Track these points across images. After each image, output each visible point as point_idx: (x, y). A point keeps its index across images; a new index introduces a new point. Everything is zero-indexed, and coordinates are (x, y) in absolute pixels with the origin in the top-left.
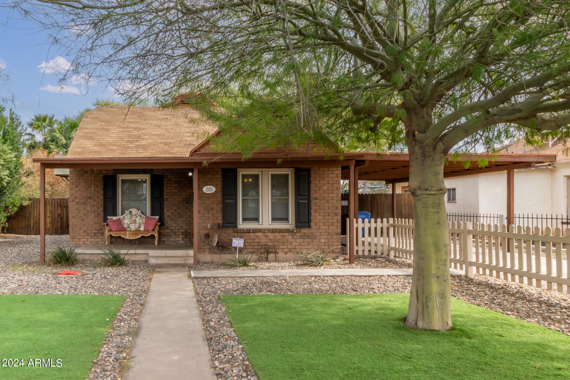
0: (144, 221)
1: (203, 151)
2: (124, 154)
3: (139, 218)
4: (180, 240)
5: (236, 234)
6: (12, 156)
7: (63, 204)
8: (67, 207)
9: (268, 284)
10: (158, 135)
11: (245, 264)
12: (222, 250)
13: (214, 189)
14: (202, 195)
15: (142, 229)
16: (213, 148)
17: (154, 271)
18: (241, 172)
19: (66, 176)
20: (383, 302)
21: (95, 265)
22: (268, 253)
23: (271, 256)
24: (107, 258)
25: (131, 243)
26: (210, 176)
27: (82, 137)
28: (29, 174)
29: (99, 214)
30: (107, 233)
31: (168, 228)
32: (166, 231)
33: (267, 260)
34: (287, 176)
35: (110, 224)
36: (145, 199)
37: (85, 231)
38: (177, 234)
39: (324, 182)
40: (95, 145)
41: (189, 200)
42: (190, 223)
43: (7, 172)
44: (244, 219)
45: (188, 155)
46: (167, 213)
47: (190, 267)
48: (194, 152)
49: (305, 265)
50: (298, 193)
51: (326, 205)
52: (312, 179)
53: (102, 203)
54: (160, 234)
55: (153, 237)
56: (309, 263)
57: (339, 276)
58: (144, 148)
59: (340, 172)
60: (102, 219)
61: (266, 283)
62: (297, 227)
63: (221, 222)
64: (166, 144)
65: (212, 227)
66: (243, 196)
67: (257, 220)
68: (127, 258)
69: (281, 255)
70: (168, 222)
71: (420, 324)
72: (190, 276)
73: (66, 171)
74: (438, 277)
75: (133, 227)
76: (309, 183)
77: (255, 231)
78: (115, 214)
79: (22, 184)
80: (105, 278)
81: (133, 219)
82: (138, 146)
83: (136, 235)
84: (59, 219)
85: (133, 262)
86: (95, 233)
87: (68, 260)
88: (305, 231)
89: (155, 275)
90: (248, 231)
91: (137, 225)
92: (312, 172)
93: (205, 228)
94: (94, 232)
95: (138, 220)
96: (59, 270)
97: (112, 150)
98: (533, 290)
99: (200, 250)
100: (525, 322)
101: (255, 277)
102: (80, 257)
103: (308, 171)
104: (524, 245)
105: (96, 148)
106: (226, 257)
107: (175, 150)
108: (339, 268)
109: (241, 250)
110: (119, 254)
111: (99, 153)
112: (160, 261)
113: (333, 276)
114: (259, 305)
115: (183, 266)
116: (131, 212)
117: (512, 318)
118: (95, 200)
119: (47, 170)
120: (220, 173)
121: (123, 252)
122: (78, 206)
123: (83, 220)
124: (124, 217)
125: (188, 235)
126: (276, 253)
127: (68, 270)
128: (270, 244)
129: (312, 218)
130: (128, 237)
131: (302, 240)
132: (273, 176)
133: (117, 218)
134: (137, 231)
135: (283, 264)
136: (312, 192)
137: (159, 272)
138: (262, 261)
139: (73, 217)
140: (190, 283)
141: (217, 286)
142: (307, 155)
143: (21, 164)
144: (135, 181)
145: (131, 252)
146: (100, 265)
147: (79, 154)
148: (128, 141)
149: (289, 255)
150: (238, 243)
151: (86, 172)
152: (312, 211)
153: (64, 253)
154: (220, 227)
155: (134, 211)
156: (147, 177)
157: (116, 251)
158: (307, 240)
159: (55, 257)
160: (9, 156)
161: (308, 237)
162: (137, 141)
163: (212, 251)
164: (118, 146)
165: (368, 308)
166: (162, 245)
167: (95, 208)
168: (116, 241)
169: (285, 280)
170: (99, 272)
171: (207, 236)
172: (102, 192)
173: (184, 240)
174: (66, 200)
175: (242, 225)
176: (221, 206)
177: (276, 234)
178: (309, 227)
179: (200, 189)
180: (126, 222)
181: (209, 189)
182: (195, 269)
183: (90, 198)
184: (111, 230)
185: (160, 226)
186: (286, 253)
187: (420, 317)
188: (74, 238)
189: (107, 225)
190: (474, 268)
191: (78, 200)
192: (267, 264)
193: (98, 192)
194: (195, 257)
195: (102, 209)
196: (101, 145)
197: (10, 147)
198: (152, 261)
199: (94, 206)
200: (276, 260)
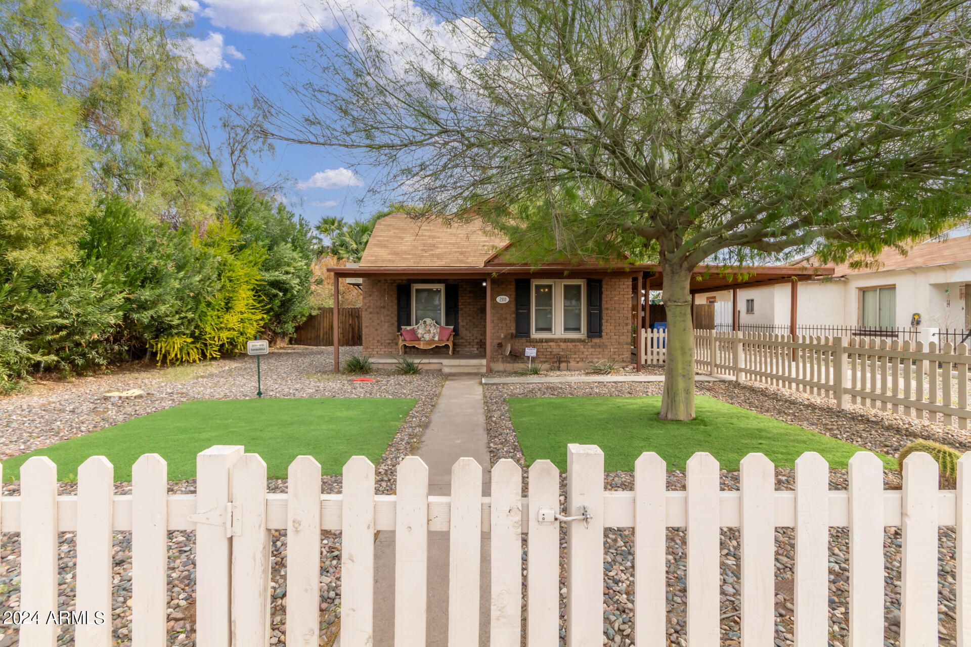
0: (438, 330)
1: (496, 261)
2: (418, 263)
3: (433, 328)
4: (475, 350)
5: (529, 344)
6: (302, 264)
7: (355, 314)
8: (358, 317)
9: (553, 389)
10: (453, 244)
11: (535, 372)
12: (515, 360)
13: (507, 299)
14: (496, 306)
15: (436, 339)
16: (506, 258)
17: (447, 379)
18: (535, 283)
19: (358, 285)
20: (650, 402)
21: (389, 374)
22: (560, 362)
23: (563, 365)
24: (401, 367)
25: (425, 353)
26: (504, 286)
27: (375, 245)
28: (319, 282)
29: (393, 324)
30: (401, 343)
31: (462, 338)
32: (461, 341)
33: (559, 369)
34: (579, 286)
35: (404, 333)
36: (440, 310)
37: (378, 341)
38: (472, 344)
39: (616, 293)
40: (389, 254)
41: (483, 310)
42: (484, 334)
43: (297, 281)
44: (537, 330)
45: (483, 265)
46: (462, 323)
47: (483, 375)
48: (488, 263)
49: (594, 373)
50: (590, 303)
51: (617, 315)
52: (603, 290)
53: (396, 313)
54: (454, 344)
55: (447, 346)
56: (598, 371)
57: (621, 382)
58: (439, 256)
59: (631, 283)
60: (396, 329)
61: (552, 389)
62: (588, 336)
63: (514, 332)
64: (461, 253)
65: (505, 337)
66: (536, 306)
67: (549, 329)
68: (420, 367)
69: (573, 364)
70: (463, 332)
71: (669, 416)
72: (481, 383)
73: (360, 280)
74: (684, 376)
75: (427, 337)
76: (601, 293)
77: (548, 341)
78: (409, 324)
79: (312, 293)
80: (399, 384)
81: (428, 329)
82: (433, 255)
83: (430, 344)
84: (351, 329)
85: (427, 371)
86: (389, 343)
87: (362, 368)
88: (596, 340)
89: (447, 382)
90: (541, 341)
91: (431, 335)
92: (603, 283)
93: (499, 337)
94: (388, 341)
95: (433, 330)
96: (354, 378)
97: (406, 259)
98: (786, 391)
99: (493, 359)
100: (761, 416)
101: (542, 383)
102: (374, 367)
103: (600, 282)
104: (815, 356)
105: (390, 257)
106: (519, 366)
107: (470, 260)
108: (625, 375)
109: (534, 359)
110: (412, 364)
111: (393, 261)
112: (454, 370)
113: (615, 382)
114: (539, 405)
115: (476, 374)
116: (425, 322)
117: (754, 413)
118: (388, 310)
119: (340, 279)
120: (514, 283)
121: (416, 361)
122: (371, 316)
123: (377, 330)
124: (418, 327)
125: (482, 345)
126: (568, 362)
127: (362, 377)
128: (563, 353)
129: (603, 328)
130: (422, 347)
131: (593, 350)
132: (565, 286)
133: (411, 327)
134: (432, 341)
135: (573, 373)
136: (604, 302)
137: (451, 380)
138: (554, 370)
139: (367, 327)
140: (480, 390)
141: (505, 391)
142: (596, 267)
143: (311, 272)
144: (430, 291)
145: (425, 361)
146: (394, 374)
147: (372, 262)
148: (423, 250)
149: (580, 364)
150: (531, 352)
151: (379, 281)
152: (604, 321)
153: (358, 362)
154: (513, 337)
155: (428, 321)
156: (441, 287)
157: (410, 361)
158: (598, 350)
159: (349, 366)
160: (300, 264)
161: (599, 347)
162: (432, 250)
163: (505, 360)
164: (412, 254)
165: (635, 406)
166: (456, 354)
167: (389, 317)
168: (410, 350)
169: (570, 386)
170: (393, 380)
171: (500, 345)
172: (396, 301)
173: (479, 350)
174: (358, 309)
175: (535, 335)
176: (514, 316)
177: (568, 344)
178: (601, 336)
179: (493, 299)
180: (420, 332)
181: (502, 299)
182: (487, 377)
183: (384, 307)
184: (405, 340)
185: (454, 336)
186: (578, 362)
187: (670, 410)
188: (367, 348)
189: (401, 335)
190: (744, 374)
191: (371, 310)
192: (558, 373)
193: (392, 301)
194: (488, 366)
195: (396, 318)
196: (395, 253)
197: (301, 255)
198: (446, 370)
199: (388, 315)
200: (568, 369)
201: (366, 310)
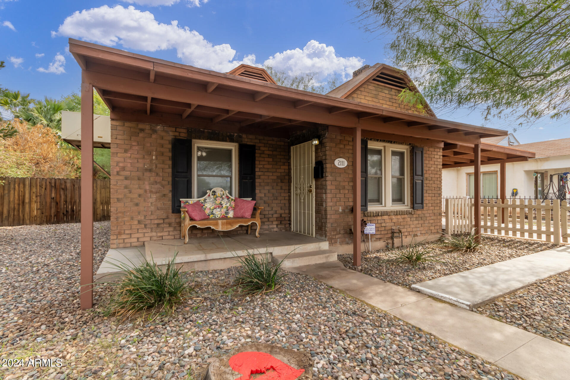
0: (233, 204)
3: (226, 200)
5: (366, 219)
13: (346, 163)
14: (334, 170)
15: (231, 215)
18: (369, 145)
22: (393, 238)
29: (164, 195)
30: (188, 224)
34: (402, 154)
35: (190, 209)
36: (230, 177)
37: (139, 222)
38: (271, 219)
46: (259, 193)
50: (415, 172)
52: (424, 159)
53: (170, 179)
59: (441, 154)
60: (169, 203)
62: (414, 208)
63: (352, 204)
65: (344, 211)
67: (378, 201)
75: (218, 213)
76: (423, 162)
78: (189, 195)
81: (218, 202)
84: (53, 204)
86: (158, 225)
91: (224, 210)
92: (424, 152)
93: (337, 212)
94: (156, 222)
103: (422, 150)
109: (372, 237)
116: (214, 192)
118: (157, 174)
120: (352, 144)
122: (127, 182)
123: (137, 205)
124: (205, 200)
129: (424, 198)
130: (220, 228)
131: (417, 222)
132: (392, 152)
133: (194, 200)
136: (424, 172)
139: (118, 200)
150: (370, 228)
151: (142, 130)
152: (424, 192)
155: (219, 191)
156: (233, 147)
158: (421, 222)
161: (422, 219)
167: (158, 186)
172: (170, 162)
173: (279, 226)
175: (369, 207)
176: (352, 184)
177: (399, 217)
178: (422, 208)
179: (332, 161)
181: (341, 163)
183: (150, 170)
184: (192, 219)
189: (187, 211)
191: (127, 173)
193: (163, 162)
195: (169, 187)
199: (156, 183)
200: (402, 246)
201: (118, 174)
